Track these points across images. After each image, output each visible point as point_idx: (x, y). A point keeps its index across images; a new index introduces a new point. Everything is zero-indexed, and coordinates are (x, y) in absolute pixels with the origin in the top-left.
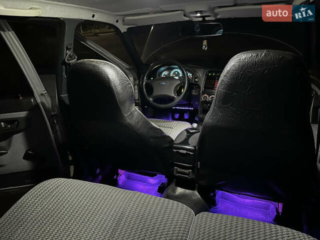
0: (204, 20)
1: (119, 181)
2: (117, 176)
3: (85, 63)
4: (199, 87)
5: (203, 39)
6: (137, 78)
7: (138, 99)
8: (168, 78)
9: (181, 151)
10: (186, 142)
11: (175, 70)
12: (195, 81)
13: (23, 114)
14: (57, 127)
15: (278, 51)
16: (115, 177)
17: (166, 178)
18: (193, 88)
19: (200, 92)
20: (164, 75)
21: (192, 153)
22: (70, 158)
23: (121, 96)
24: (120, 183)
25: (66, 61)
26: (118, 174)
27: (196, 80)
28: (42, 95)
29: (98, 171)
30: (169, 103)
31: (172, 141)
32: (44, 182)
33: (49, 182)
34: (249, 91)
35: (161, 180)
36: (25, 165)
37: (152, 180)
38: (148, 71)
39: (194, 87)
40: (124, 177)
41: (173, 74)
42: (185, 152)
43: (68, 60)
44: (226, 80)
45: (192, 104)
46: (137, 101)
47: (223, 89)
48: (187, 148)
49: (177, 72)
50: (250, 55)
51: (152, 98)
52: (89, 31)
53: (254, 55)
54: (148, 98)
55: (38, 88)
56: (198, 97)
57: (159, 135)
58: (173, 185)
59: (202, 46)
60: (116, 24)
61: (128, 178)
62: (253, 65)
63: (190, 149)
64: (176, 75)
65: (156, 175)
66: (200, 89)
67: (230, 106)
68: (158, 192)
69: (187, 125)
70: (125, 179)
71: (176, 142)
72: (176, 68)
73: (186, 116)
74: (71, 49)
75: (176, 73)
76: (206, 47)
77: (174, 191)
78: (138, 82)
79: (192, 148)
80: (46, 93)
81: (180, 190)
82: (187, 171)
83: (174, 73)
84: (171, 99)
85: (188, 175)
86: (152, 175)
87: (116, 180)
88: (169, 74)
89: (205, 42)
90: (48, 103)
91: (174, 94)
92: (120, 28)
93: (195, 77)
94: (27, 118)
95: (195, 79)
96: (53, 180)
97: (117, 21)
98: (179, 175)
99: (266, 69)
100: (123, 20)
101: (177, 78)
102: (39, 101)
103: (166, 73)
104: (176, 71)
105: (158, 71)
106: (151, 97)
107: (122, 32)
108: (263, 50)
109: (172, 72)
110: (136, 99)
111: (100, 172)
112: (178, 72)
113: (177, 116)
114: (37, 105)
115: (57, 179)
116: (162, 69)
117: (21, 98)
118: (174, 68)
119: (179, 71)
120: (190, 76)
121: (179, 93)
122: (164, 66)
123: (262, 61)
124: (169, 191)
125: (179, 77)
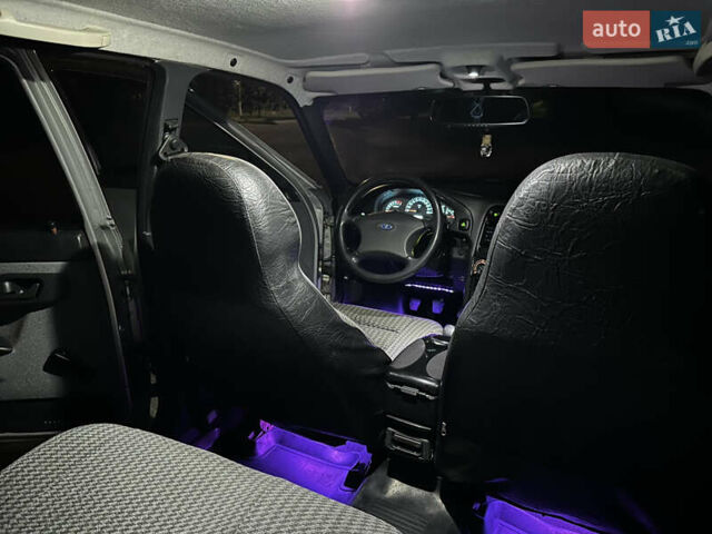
0: (487, 89)
1: (258, 446)
2: (256, 434)
3: (192, 161)
4: (469, 242)
5: (484, 132)
6: (331, 212)
7: (330, 260)
8: (399, 215)
9: (405, 389)
10: (419, 368)
11: (417, 200)
12: (460, 227)
13: (54, 267)
14: (132, 306)
15: (652, 158)
16: (250, 437)
17: (369, 451)
18: (455, 245)
19: (469, 252)
20: (392, 208)
21: (431, 398)
22: (153, 380)
23: (266, 241)
24: (261, 450)
25: (161, 155)
26: (258, 430)
27: (463, 225)
28: (104, 228)
29: (212, 416)
30: (394, 271)
31: (389, 361)
32: (74, 430)
33: (85, 431)
34: (572, 253)
35: (356, 456)
36: (46, 385)
37: (335, 454)
38: (354, 196)
39: (458, 240)
40: (270, 439)
41: (412, 208)
42: (414, 392)
43: (165, 154)
44: (516, 221)
45: (451, 280)
46: (328, 264)
47: (508, 242)
48: (422, 384)
49: (421, 205)
50: (579, 163)
51: (356, 257)
52: (257, 113)
53: (588, 164)
54: (347, 257)
55: (95, 211)
56: (466, 264)
57: (354, 344)
58: (381, 473)
59: (480, 148)
60: (288, 87)
61: (281, 441)
62: (584, 188)
63: (427, 386)
64: (419, 212)
65: (343, 442)
66: (471, 247)
67: (523, 286)
68: (345, 485)
69: (432, 328)
70: (273, 444)
71: (396, 366)
72: (419, 195)
73: (437, 308)
74: (174, 129)
75: (419, 206)
76: (488, 150)
77: (384, 487)
78: (332, 221)
79: (433, 384)
80: (112, 225)
81: (396, 488)
82: (417, 442)
83: (414, 206)
84: (401, 264)
85: (419, 450)
86: (335, 442)
87: (252, 445)
88: (403, 207)
89: (487, 140)
90: (116, 248)
91: (408, 251)
92: (295, 96)
93: (461, 217)
94: (61, 277)
95: (461, 222)
96: (96, 426)
97: (290, 80)
98: (398, 448)
99: (616, 201)
100: (304, 80)
101: (420, 217)
102: (94, 240)
103: (395, 204)
104: (419, 203)
105: (379, 199)
106: (354, 255)
107: (301, 106)
108: (611, 154)
109: (411, 203)
110: (326, 257)
111: (216, 419)
113: (415, 305)
114: (89, 250)
115: (106, 425)
116: (389, 194)
117: (55, 230)
118: (414, 195)
119: (425, 201)
120: (449, 214)
121: (419, 250)
122: (391, 188)
123: (606, 180)
124: (370, 486)
125: (426, 216)
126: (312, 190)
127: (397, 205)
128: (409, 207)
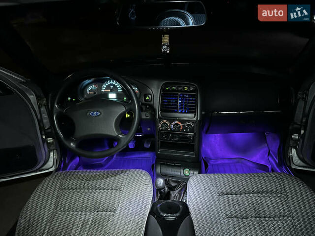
4: (154, 110)
5: (164, 33)
12: (145, 100)
20: (91, 91)
27: (147, 98)
39: (144, 107)
41: (107, 89)
46: (49, 131)
54: (66, 143)
64: (112, 91)
72: (110, 79)
73: (131, 145)
75: (112, 87)
83: (108, 87)
88: (100, 88)
89: (166, 39)
95: (145, 97)
103: (93, 88)
104: (111, 84)
105: (80, 86)
106: (73, 141)
110: (46, 127)
112: (114, 85)
116: (87, 81)
118: (107, 80)
125: (118, 95)
126: (22, 82)
127: (94, 88)
128: (104, 88)
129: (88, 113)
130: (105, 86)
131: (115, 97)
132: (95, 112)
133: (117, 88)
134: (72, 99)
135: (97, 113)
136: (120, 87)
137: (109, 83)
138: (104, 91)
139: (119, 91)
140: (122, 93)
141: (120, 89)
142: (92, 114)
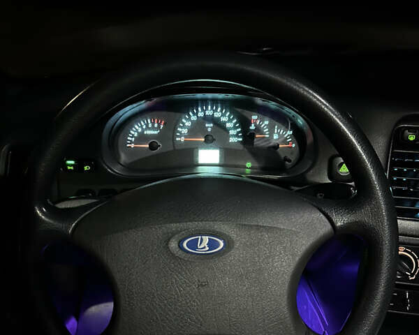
20: (142, 138)
64: (209, 141)
75: (209, 126)
83: (197, 128)
88: (171, 129)
103: (147, 128)
104: (207, 119)
109: (186, 122)
112: (217, 122)
127: (153, 128)
128: (185, 131)
129: (173, 245)
130: (188, 124)
131: (217, 161)
132: (206, 239)
133: (227, 130)
134: (78, 167)
135: (212, 245)
136: (235, 128)
137: (201, 114)
138: (183, 139)
139: (232, 140)
140: (241, 147)
141: (237, 136)
142: (193, 245)
